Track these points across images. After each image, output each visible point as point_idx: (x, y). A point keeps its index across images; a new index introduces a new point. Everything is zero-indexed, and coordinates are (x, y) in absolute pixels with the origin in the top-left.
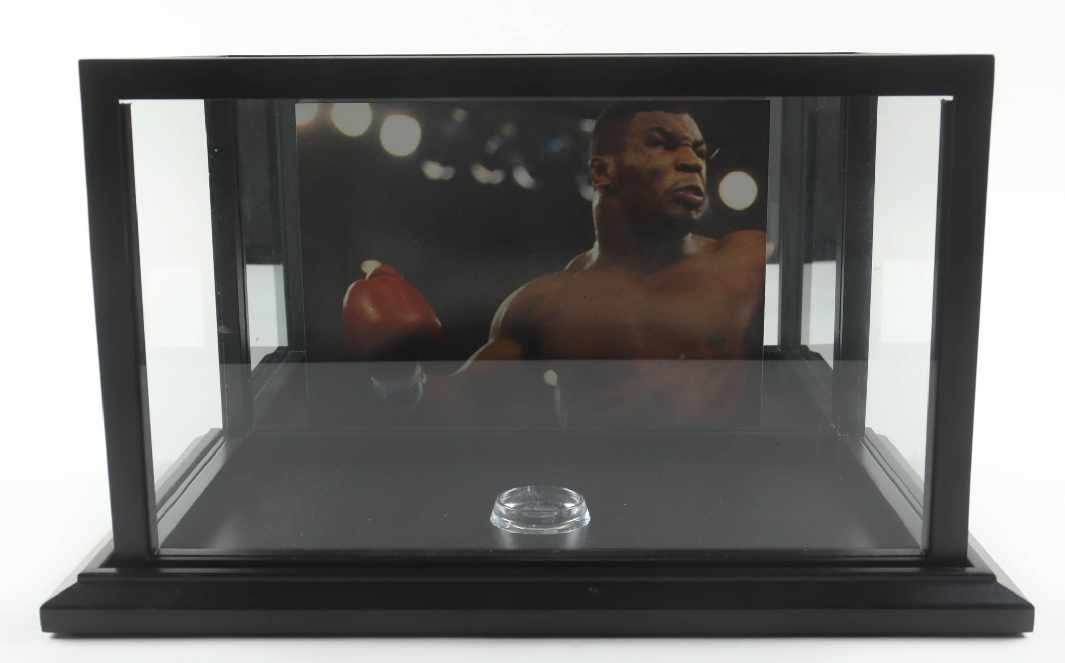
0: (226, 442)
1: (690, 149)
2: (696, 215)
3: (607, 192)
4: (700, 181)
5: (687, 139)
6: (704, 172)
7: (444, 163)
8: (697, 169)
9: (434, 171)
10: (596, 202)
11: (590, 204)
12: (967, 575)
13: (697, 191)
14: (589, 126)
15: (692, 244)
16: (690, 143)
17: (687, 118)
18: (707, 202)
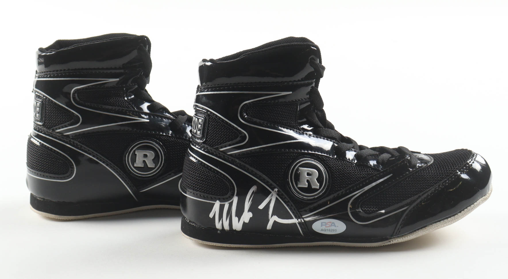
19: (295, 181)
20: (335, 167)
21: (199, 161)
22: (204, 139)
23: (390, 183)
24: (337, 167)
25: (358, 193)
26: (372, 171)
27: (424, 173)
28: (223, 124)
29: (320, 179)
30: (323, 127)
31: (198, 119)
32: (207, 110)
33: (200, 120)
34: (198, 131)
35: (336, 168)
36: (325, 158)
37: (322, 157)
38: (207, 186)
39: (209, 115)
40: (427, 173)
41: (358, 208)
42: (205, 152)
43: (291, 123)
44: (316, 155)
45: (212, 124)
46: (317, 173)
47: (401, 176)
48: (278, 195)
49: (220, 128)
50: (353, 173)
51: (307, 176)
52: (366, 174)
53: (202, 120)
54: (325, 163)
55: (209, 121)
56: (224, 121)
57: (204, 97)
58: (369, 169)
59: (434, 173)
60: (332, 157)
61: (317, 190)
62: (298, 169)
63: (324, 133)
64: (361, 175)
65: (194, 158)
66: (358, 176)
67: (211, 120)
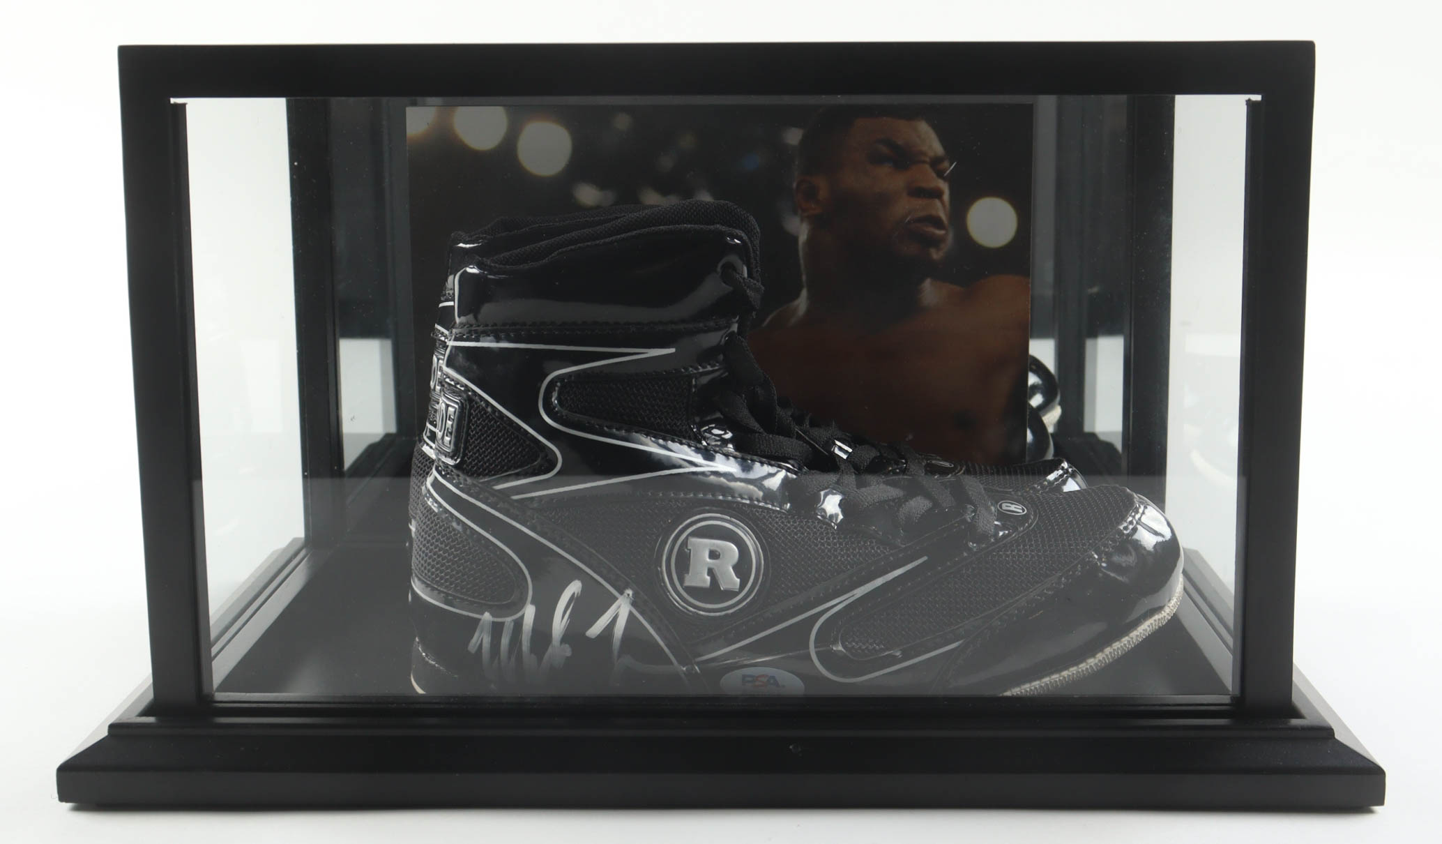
0: (308, 556)
1: (927, 167)
2: (936, 255)
3: (818, 223)
4: (941, 210)
5: (924, 154)
6: (946, 197)
7: (602, 185)
8: (937, 194)
9: (588, 195)
10: (803, 238)
11: (795, 239)
12: (1295, 728)
13: (937, 223)
14: (793, 137)
15: (930, 292)
16: (928, 160)
17: (924, 128)
18: (950, 238)
19: (677, 573)
20: (783, 535)
21: (446, 511)
22: (458, 458)
23: (919, 579)
24: (790, 534)
25: (838, 604)
26: (878, 548)
27: (1008, 556)
28: (501, 424)
29: (742, 568)
30: (762, 430)
31: (448, 406)
32: (466, 386)
33: (451, 410)
34: (447, 436)
35: (786, 538)
36: (758, 512)
37: (752, 511)
38: (463, 575)
39: (470, 400)
40: (1014, 556)
41: (835, 642)
42: (461, 490)
43: (675, 424)
44: (735, 505)
45: (476, 422)
46: (734, 551)
47: (949, 563)
48: (634, 604)
49: (494, 434)
50: (829, 551)
51: (708, 560)
52: (860, 555)
53: (456, 408)
54: (757, 526)
55: (470, 414)
56: (505, 419)
57: (461, 355)
58: (871, 542)
59: (1033, 557)
60: (778, 509)
61: (734, 594)
62: (685, 543)
63: (762, 447)
64: (848, 556)
65: (436, 501)
66: (840, 560)
67: (475, 411)
